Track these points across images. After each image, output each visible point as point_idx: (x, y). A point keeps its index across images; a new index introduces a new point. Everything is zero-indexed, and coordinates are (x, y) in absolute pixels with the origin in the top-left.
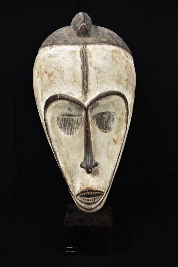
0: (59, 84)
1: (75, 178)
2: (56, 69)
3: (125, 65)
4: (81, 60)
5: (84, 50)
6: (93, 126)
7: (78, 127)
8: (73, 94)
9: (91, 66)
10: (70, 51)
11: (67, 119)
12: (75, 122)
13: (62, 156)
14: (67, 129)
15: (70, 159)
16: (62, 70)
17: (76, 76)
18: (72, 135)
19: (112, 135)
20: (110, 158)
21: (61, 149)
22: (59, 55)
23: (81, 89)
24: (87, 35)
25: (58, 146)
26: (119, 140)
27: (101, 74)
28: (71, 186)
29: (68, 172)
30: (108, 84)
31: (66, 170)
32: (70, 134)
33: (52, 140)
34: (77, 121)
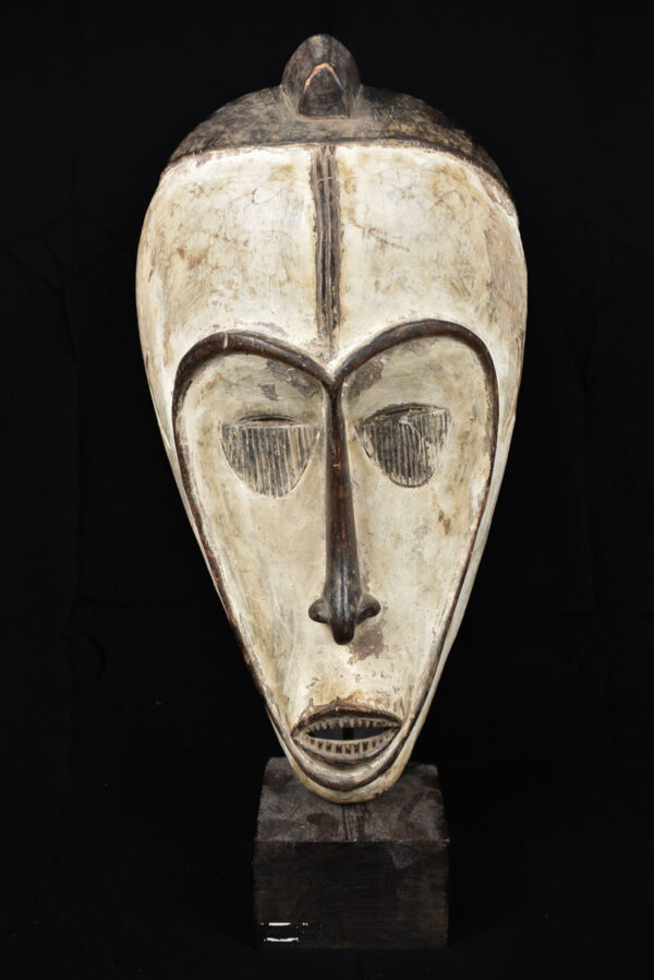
0: (230, 293)
1: (290, 664)
2: (217, 236)
3: (485, 228)
4: (315, 199)
5: (324, 165)
6: (361, 461)
7: (302, 465)
8: (281, 330)
9: (353, 220)
10: (273, 168)
11: (262, 434)
12: (290, 443)
13: (242, 577)
14: (261, 470)
15: (273, 588)
16: (242, 238)
17: (292, 259)
18: (281, 495)
19: (435, 497)
20: (427, 589)
21: (236, 551)
22: (231, 186)
23: (311, 310)
24: (336, 108)
25: (226, 540)
26: (463, 517)
27: (391, 252)
28: (276, 696)
29: (264, 641)
30: (416, 292)
31: (257, 633)
32: (273, 493)
33: (202, 515)
34: (300, 439)
